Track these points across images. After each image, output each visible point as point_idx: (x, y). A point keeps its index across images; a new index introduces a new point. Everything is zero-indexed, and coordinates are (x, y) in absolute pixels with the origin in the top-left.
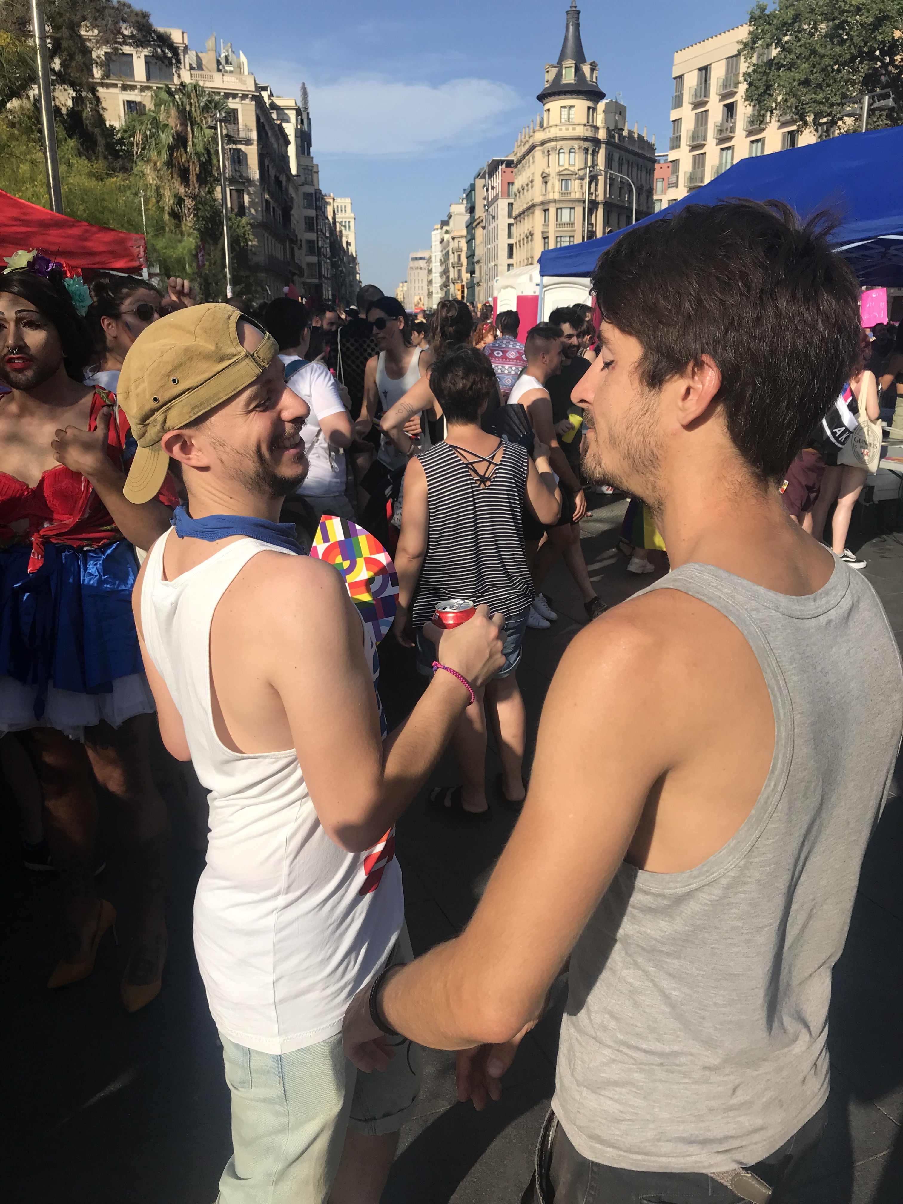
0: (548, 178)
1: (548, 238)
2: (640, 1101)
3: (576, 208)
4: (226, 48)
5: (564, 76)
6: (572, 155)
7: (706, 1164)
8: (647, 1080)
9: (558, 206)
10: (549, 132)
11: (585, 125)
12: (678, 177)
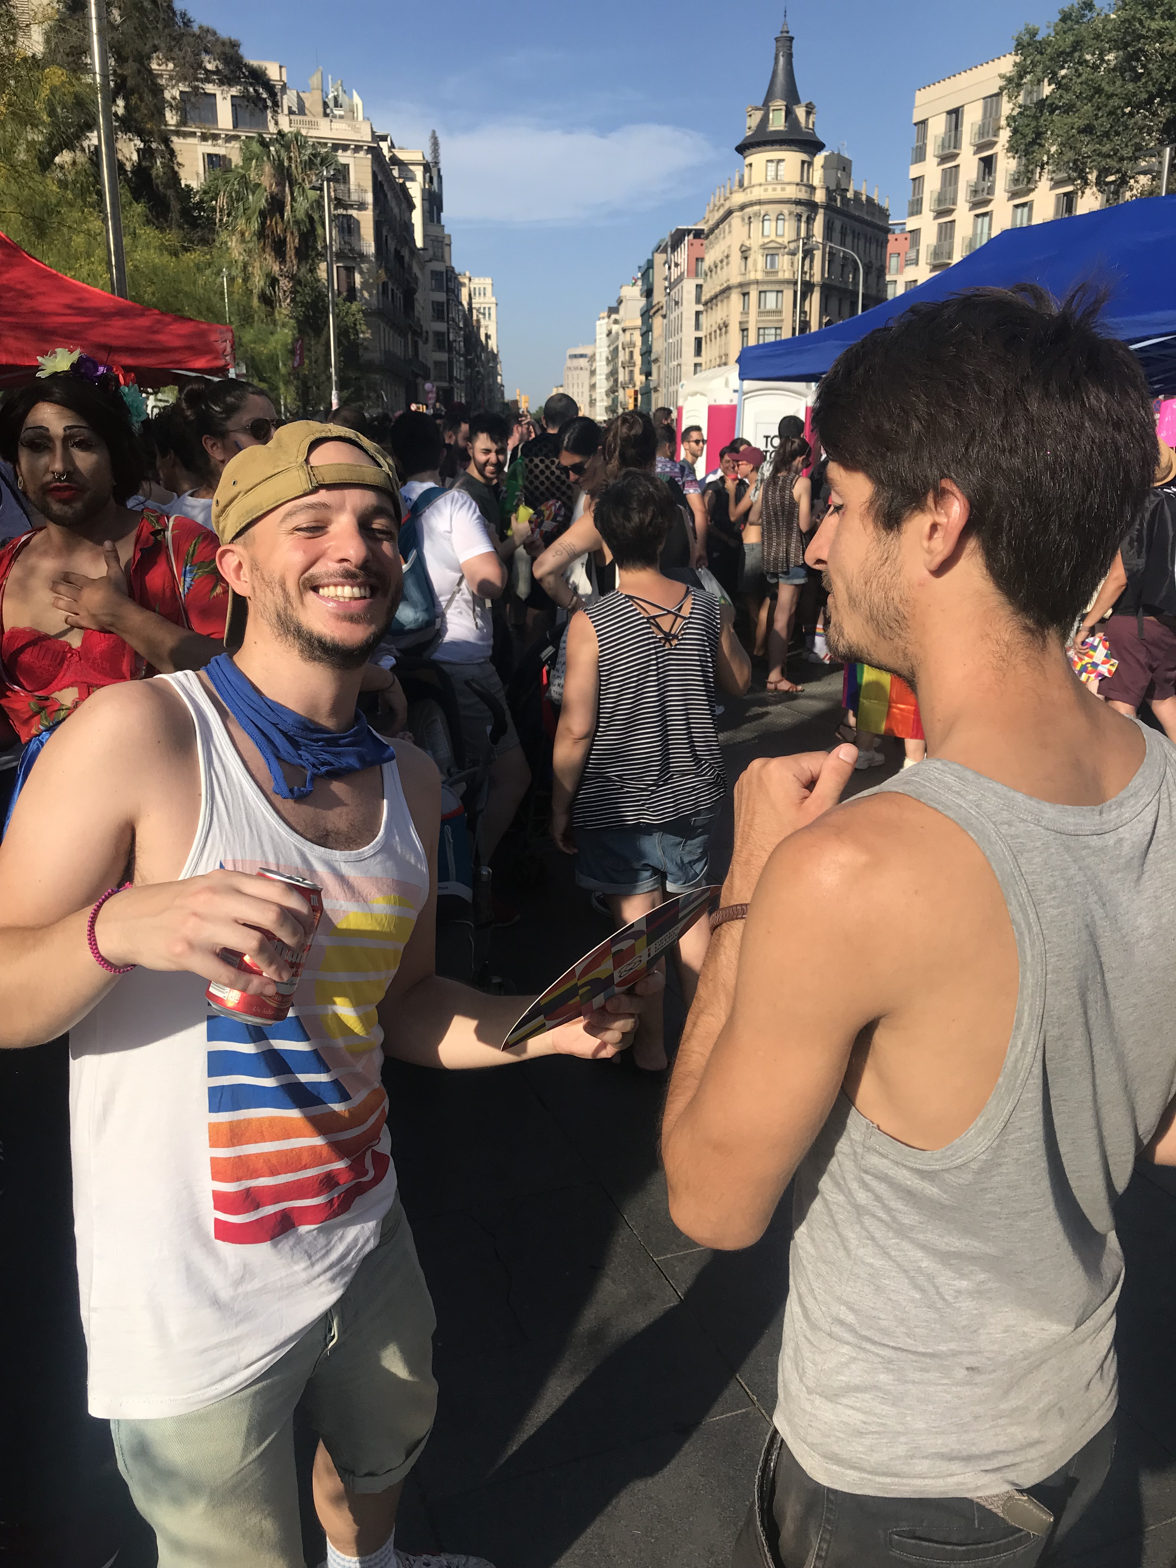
0: (748, 252)
1: (747, 329)
2: (887, 1408)
3: (785, 292)
4: (336, 87)
5: (771, 122)
6: (780, 222)
7: (972, 1486)
8: (897, 1383)
9: (761, 288)
10: (751, 192)
11: (798, 184)
12: (918, 251)
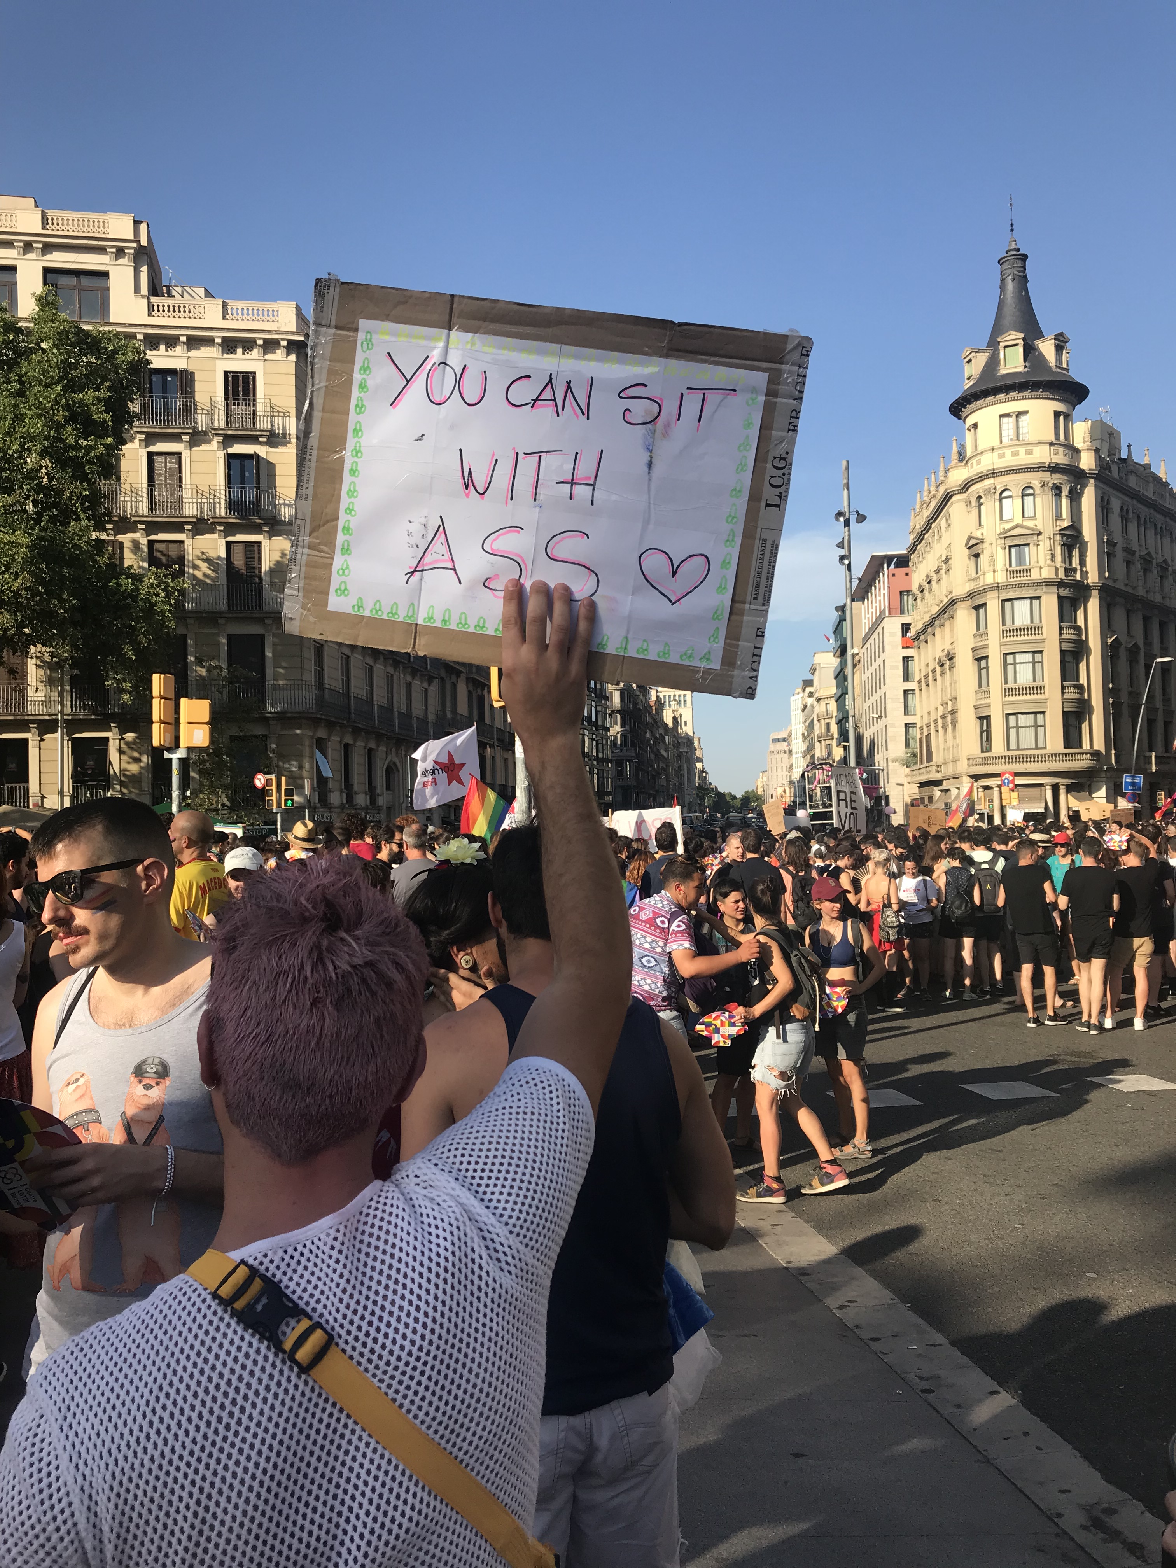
0: (980, 546)
1: (986, 657)
3: (1043, 599)
5: (1002, 362)
6: (1029, 500)
9: (1004, 596)
